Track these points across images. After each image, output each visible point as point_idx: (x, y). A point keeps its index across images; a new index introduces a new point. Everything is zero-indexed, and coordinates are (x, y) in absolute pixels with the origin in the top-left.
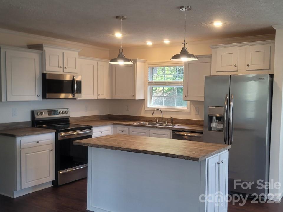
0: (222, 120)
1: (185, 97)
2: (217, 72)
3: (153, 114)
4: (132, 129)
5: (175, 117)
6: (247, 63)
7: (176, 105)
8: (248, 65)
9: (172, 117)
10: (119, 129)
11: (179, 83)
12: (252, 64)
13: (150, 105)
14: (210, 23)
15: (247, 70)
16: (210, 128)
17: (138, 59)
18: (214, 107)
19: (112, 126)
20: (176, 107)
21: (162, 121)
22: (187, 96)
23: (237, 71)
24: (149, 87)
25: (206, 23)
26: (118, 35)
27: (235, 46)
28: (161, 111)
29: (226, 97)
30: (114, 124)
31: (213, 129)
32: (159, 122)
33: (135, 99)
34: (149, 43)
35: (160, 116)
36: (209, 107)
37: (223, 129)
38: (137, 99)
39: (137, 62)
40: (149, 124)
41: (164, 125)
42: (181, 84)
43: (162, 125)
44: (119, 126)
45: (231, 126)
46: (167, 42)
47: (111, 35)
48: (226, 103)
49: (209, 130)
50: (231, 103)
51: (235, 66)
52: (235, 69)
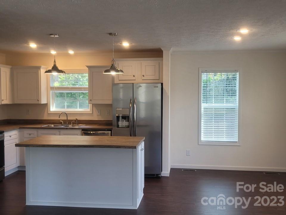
0: (127, 119)
1: (91, 101)
2: (119, 80)
3: (59, 116)
4: (41, 132)
5: (80, 118)
6: (143, 74)
7: (78, 108)
8: (143, 76)
9: (77, 119)
10: (26, 132)
11: (81, 89)
12: (146, 75)
13: (53, 108)
14: (120, 44)
15: (143, 80)
16: (118, 126)
17: (42, 66)
18: (121, 109)
19: (19, 130)
20: (79, 110)
21: (67, 123)
22: (92, 100)
23: (135, 80)
24: (51, 92)
25: (117, 43)
26: (33, 45)
27: (134, 60)
28: (66, 113)
29: (131, 100)
30: (20, 128)
31: (120, 126)
32: (64, 123)
33: (40, 103)
34: (53, 52)
35: (65, 118)
36: (117, 109)
37: (128, 126)
38: (42, 103)
39: (41, 69)
40: (54, 126)
41: (70, 126)
42: (83, 90)
43: (68, 126)
44: (26, 129)
45: (135, 123)
46: (71, 52)
47: (26, 45)
48: (131, 105)
49: (117, 127)
50: (135, 106)
51: (134, 76)
52: (134, 78)
